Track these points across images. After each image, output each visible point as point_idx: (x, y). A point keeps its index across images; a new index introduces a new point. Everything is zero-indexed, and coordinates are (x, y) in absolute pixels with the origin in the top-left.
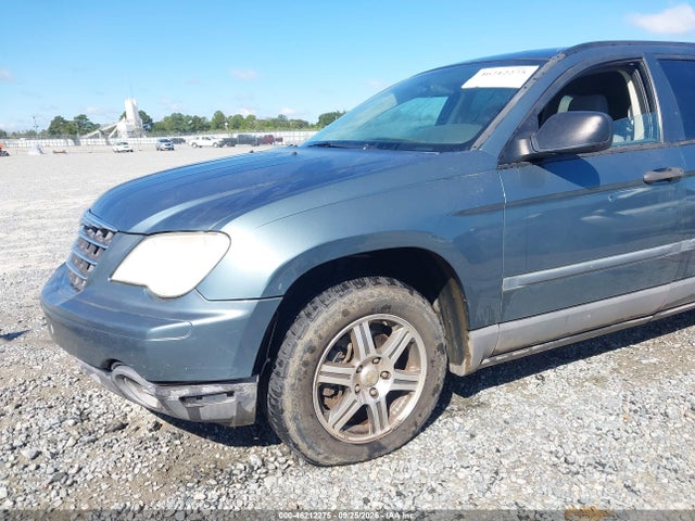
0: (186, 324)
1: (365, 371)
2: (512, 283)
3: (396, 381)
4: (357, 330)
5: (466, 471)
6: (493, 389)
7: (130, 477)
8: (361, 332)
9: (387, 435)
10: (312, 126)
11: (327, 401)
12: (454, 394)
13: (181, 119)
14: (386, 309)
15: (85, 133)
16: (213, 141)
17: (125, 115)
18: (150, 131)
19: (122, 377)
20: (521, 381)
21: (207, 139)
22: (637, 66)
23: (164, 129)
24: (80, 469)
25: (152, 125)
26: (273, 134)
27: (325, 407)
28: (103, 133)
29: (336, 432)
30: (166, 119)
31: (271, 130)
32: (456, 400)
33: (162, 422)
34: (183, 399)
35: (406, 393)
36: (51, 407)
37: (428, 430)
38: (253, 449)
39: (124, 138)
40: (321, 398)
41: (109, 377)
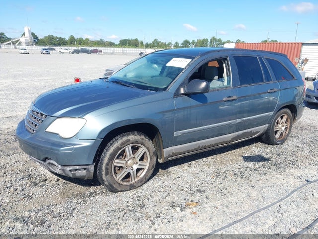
0: (72, 147)
1: (129, 162)
2: (177, 134)
3: (139, 165)
4: (127, 149)
5: (160, 193)
6: (173, 167)
7: (51, 196)
8: (128, 150)
9: (136, 182)
10: (117, 45)
11: (116, 171)
12: (160, 169)
13: (53, 38)
14: (136, 142)
15: (4, 42)
16: (69, 51)
17: (24, 34)
18: (37, 43)
19: (49, 164)
20: (183, 165)
21: (66, 49)
22: (226, 59)
23: (44, 42)
24: (33, 194)
25: (38, 40)
26: (97, 48)
27: (116, 173)
28: (13, 43)
29: (119, 181)
30: (45, 37)
31: (97, 47)
32: (161, 171)
33: (59, 178)
34: (70, 171)
35: (143, 169)
36: (18, 174)
37: (150, 181)
38: (92, 187)
39: (24, 46)
40: (115, 170)
41: (45, 163)
